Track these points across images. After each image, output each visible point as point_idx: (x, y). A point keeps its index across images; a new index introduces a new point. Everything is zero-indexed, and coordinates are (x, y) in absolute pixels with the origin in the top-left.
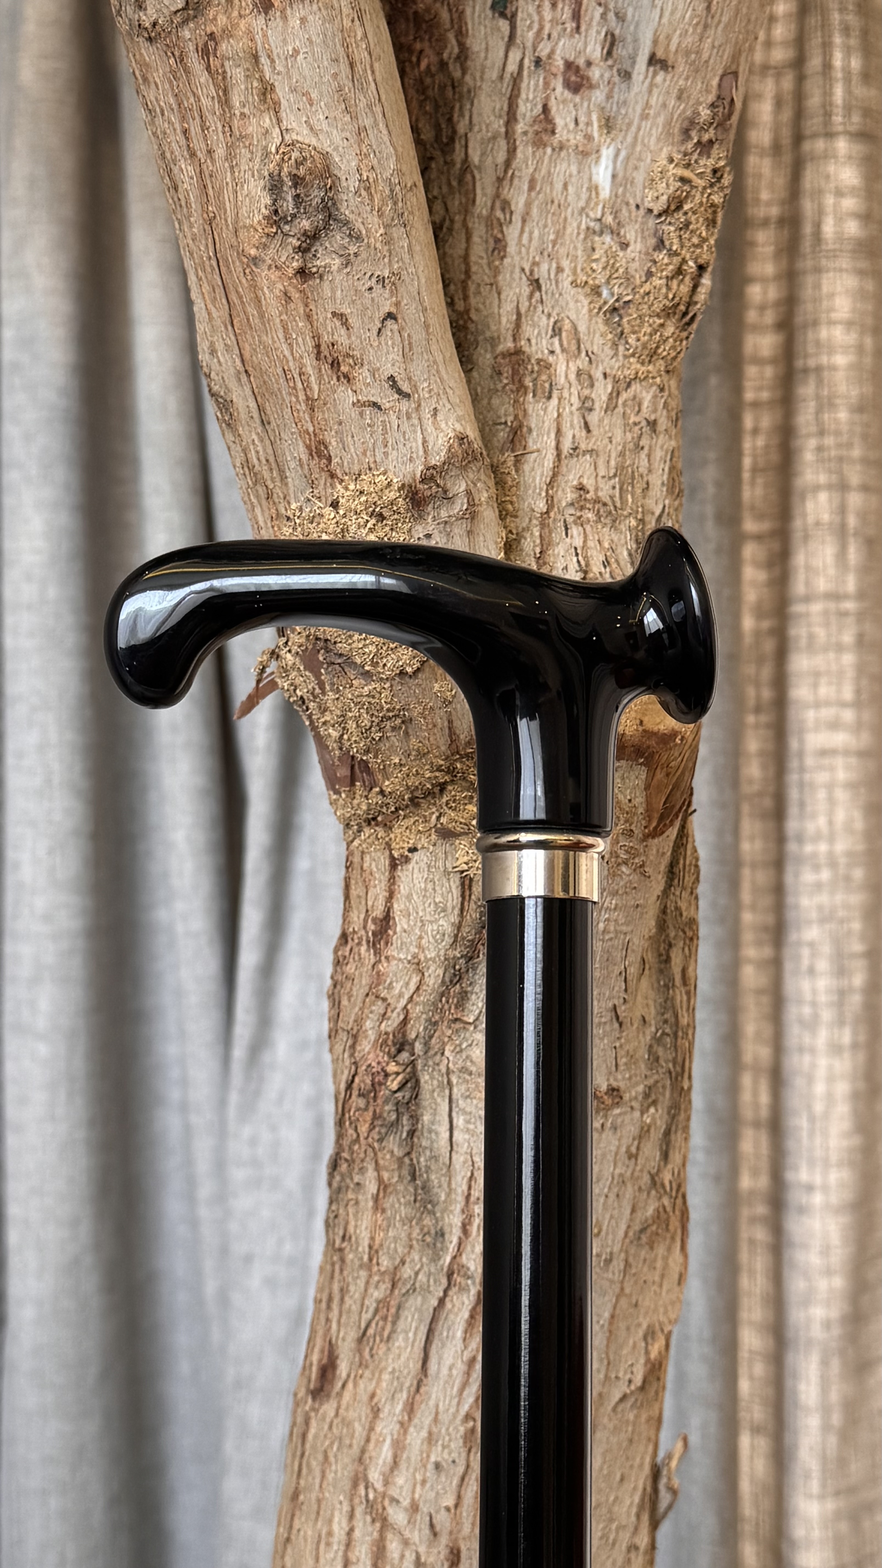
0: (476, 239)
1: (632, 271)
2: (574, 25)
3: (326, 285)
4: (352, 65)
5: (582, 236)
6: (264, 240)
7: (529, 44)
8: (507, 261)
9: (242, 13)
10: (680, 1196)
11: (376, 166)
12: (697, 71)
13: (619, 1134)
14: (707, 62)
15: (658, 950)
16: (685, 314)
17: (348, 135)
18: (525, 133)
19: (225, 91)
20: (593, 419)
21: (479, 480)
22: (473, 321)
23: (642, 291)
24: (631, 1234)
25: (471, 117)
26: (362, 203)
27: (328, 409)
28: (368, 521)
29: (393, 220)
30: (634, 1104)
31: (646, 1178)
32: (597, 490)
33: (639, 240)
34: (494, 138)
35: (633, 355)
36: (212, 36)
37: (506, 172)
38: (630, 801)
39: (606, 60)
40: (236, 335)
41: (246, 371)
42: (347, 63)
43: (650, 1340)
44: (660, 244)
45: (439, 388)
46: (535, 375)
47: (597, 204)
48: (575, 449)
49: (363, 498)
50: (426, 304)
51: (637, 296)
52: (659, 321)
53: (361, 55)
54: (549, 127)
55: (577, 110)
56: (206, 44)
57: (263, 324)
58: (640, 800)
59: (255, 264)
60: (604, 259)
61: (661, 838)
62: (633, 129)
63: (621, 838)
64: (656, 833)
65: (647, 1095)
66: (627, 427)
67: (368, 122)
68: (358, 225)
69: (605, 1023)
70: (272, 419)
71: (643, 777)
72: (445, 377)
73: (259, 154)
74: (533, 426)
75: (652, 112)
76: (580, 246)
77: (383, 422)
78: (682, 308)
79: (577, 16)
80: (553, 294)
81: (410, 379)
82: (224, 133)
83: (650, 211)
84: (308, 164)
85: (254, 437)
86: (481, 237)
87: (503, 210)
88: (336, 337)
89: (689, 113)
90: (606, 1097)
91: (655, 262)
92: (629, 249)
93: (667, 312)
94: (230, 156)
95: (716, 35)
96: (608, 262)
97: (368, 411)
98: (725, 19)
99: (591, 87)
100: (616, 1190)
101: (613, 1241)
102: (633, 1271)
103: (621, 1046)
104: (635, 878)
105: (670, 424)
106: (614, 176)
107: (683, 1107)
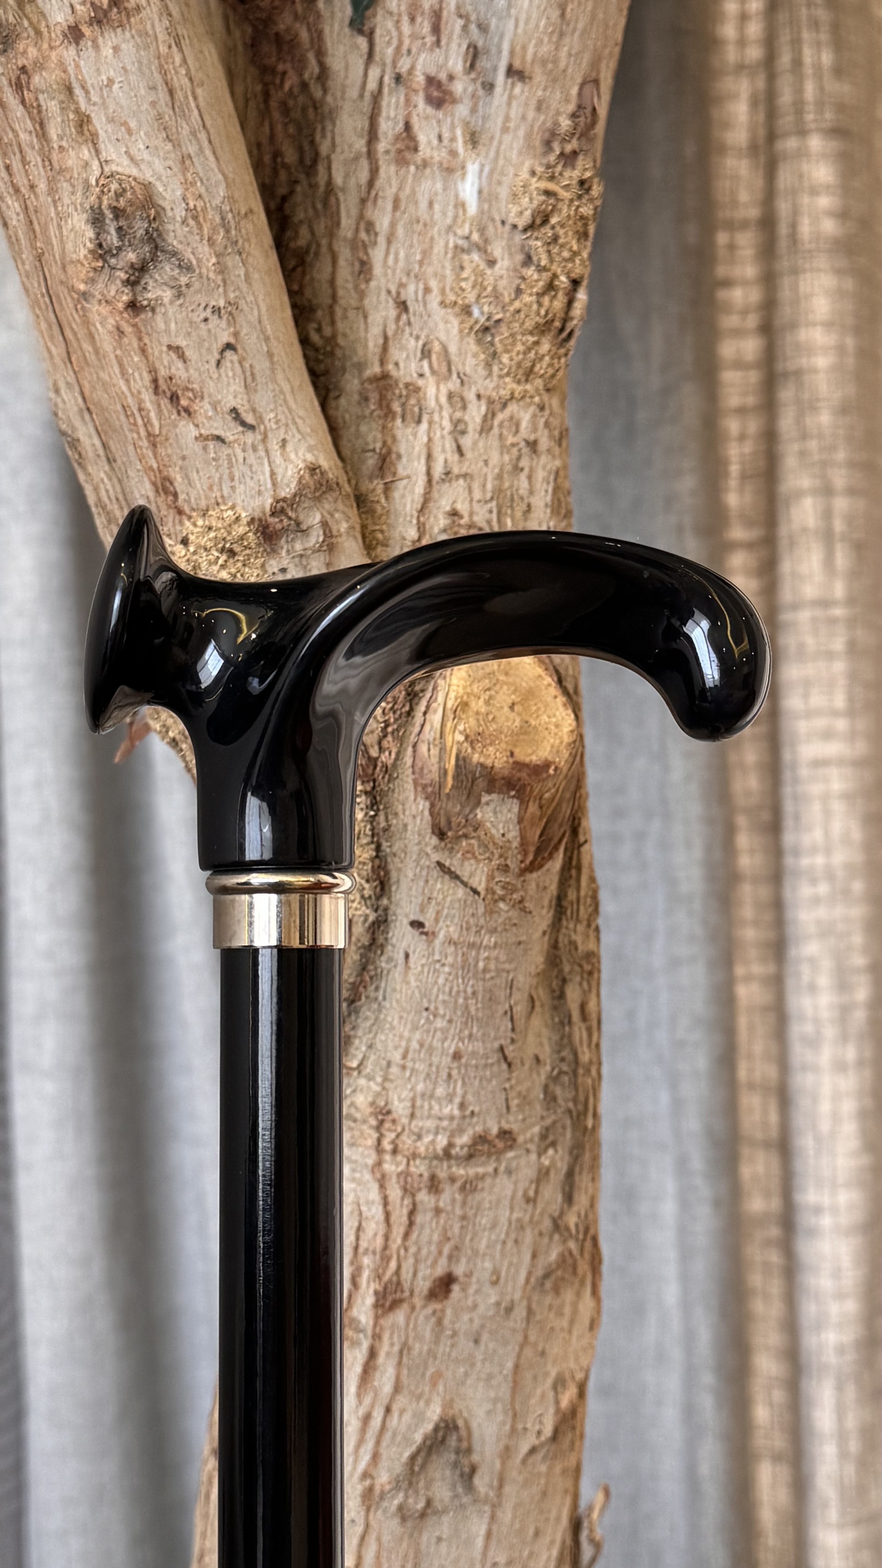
0: (342, 262)
1: (500, 288)
2: (434, 39)
3: (159, 318)
4: (171, 92)
5: (450, 255)
6: (91, 274)
7: (389, 61)
8: (373, 284)
9: (53, 44)
10: (589, 1237)
11: (204, 194)
12: (555, 80)
13: (514, 1178)
14: (564, 71)
15: (550, 986)
16: (562, 330)
17: (170, 163)
18: (387, 152)
19: (42, 124)
20: (466, 442)
21: (336, 510)
22: (341, 348)
23: (512, 309)
24: (533, 1280)
25: (333, 139)
26: (190, 232)
27: (171, 445)
28: (218, 558)
29: (226, 247)
30: (529, 1146)
31: (547, 1223)
32: (471, 514)
33: (506, 256)
34: (357, 158)
35: (508, 374)
36: (23, 69)
37: (369, 192)
38: (503, 835)
39: (469, 73)
40: (75, 372)
41: (88, 409)
42: (166, 89)
43: (559, 1389)
44: (528, 260)
45: (286, 417)
46: (403, 400)
47: (464, 221)
48: (447, 474)
49: (212, 535)
50: (269, 332)
51: (508, 314)
52: (531, 339)
53: (181, 81)
54: (412, 144)
55: (440, 126)
56: (18, 78)
57: (99, 360)
58: (513, 834)
59: (85, 300)
60: (473, 278)
61: (540, 873)
62: (495, 143)
63: (496, 873)
64: (532, 868)
65: (543, 1137)
66: (504, 448)
67: (192, 149)
68: (188, 255)
69: (492, 1065)
70: (117, 457)
71: (516, 809)
72: (293, 406)
73: (80, 188)
74: (402, 452)
75: (512, 125)
76: (448, 265)
77: (228, 455)
78: (557, 324)
79: (436, 29)
80: (421, 316)
81: (254, 410)
82: (44, 167)
83: (515, 226)
84: (129, 194)
85: (102, 475)
86: (347, 260)
87: (368, 231)
88: (173, 370)
89: (549, 124)
90: (497, 1141)
91: (523, 279)
92: (498, 266)
93: (542, 329)
94: (52, 191)
95: (572, 42)
96: (476, 280)
97: (211, 445)
98: (580, 26)
99: (454, 101)
100: (513, 1236)
101: (514, 1288)
102: (538, 1317)
103: (512, 1087)
104: (514, 913)
105: (553, 443)
106: (480, 192)
107: (587, 1147)
